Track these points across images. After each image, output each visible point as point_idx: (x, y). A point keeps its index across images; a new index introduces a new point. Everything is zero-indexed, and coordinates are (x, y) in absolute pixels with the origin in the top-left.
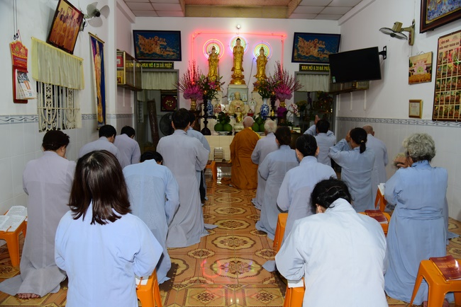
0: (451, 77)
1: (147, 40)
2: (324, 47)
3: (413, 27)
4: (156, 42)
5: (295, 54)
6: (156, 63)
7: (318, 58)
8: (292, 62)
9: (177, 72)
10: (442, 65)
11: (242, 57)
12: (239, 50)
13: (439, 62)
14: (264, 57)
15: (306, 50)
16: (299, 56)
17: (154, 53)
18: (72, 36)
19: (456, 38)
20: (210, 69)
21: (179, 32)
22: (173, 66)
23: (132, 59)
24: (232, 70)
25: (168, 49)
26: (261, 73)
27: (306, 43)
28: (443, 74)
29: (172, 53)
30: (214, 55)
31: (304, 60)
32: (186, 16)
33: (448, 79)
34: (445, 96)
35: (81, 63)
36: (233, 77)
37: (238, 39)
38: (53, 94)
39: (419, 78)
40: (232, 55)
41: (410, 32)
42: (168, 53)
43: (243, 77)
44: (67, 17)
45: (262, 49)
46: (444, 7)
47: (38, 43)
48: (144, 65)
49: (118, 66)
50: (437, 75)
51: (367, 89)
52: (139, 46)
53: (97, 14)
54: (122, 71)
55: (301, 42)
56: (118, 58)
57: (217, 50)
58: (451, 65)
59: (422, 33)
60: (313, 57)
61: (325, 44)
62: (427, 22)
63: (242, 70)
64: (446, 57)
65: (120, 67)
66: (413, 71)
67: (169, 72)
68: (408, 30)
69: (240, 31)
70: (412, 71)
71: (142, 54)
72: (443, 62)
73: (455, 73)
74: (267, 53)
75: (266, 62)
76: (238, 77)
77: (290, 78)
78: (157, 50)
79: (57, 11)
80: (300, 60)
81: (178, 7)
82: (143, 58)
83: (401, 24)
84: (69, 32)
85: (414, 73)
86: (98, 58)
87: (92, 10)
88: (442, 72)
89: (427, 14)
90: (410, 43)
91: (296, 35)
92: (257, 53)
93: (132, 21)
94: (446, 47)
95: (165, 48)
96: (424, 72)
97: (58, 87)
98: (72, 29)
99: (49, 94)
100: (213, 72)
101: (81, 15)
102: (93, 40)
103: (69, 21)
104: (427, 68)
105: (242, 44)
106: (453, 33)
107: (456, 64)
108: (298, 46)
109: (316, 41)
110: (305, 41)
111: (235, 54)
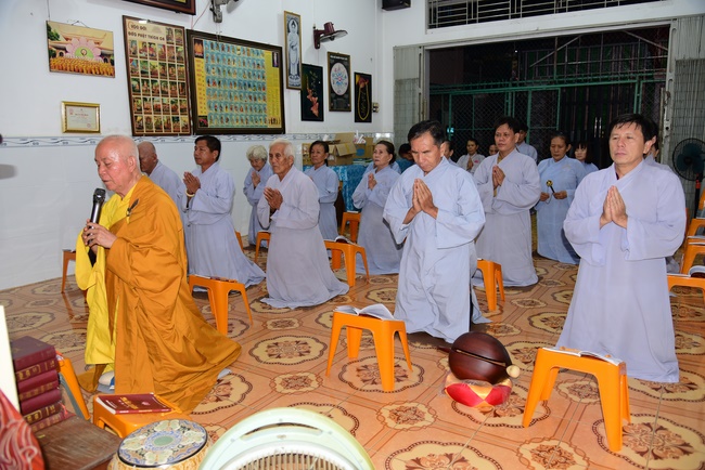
0: (159, 80)
10: (139, 59)
19: (157, 29)
28: (142, 72)
33: (153, 81)
39: (83, 67)
50: (129, 71)
58: (156, 63)
64: (144, 50)
66: (65, 50)
70: (57, 48)
72: (139, 55)
73: (164, 75)
85: (67, 55)
94: (143, 36)
104: (102, 55)
107: (163, 65)
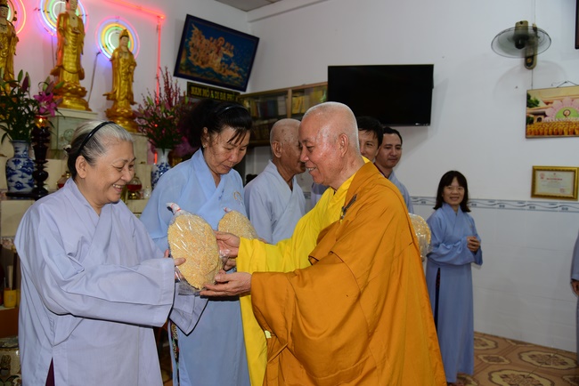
2: (231, 55)
5: (183, 61)
7: (219, 76)
8: (175, 75)
11: (82, 42)
14: (129, 53)
15: (202, 55)
16: (189, 65)
27: (205, 41)
31: (196, 75)
39: (564, 129)
55: (197, 39)
60: (213, 72)
61: (234, 52)
63: (82, 76)
66: (544, 114)
70: (535, 114)
75: (134, 65)
80: (189, 74)
85: (544, 119)
90: (531, 64)
91: (190, 20)
92: (107, 40)
108: (190, 43)
109: (221, 41)
110: (203, 37)
111: (62, 31)
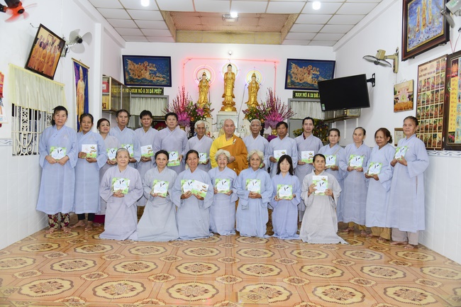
0: (429, 106)
1: (136, 66)
2: (318, 73)
3: (397, 54)
4: (146, 67)
5: (289, 81)
6: (145, 88)
7: (312, 85)
8: (286, 88)
9: (166, 98)
10: (422, 93)
11: (233, 83)
12: (230, 76)
13: (419, 91)
14: (256, 83)
15: (299, 76)
16: (293, 83)
17: (143, 79)
18: (53, 62)
19: (432, 66)
20: (200, 95)
21: (170, 57)
22: (162, 92)
23: (120, 84)
24: (223, 97)
25: (157, 75)
26: (253, 99)
27: (300, 69)
28: (423, 102)
29: (162, 79)
30: (204, 81)
31: (297, 87)
32: (176, 41)
33: (427, 107)
34: (425, 125)
35: (62, 88)
36: (224, 103)
37: (230, 65)
38: (30, 119)
39: (403, 106)
40: (223, 82)
41: (394, 60)
42: (158, 78)
43: (233, 104)
44: (47, 44)
45: (254, 76)
46: (421, 36)
47: (15, 69)
48: (133, 91)
49: (103, 91)
50: (418, 104)
51: (359, 117)
52: (128, 72)
53: (80, 41)
54: (107, 97)
55: (294, 68)
56: (103, 83)
57: (208, 76)
58: (429, 93)
59: (404, 60)
60: (307, 83)
61: (319, 71)
62: (408, 50)
63: (234, 97)
64: (425, 86)
65: (105, 92)
66: (398, 98)
67: (159, 98)
68: (392, 57)
69: (232, 57)
71: (132, 79)
72: (422, 90)
73: (432, 101)
74: (259, 79)
75: (258, 89)
76: (229, 104)
77: (281, 106)
78: (147, 75)
79: (36, 39)
80: (293, 87)
81: (168, 33)
82: (132, 83)
83: (384, 52)
84: (49, 59)
86: (81, 84)
87: (75, 37)
88: (422, 100)
89: (408, 42)
90: (394, 70)
91: (289, 61)
92: (249, 79)
93: (122, 46)
94: (424, 75)
95: (155, 73)
96: (406, 100)
97: (36, 111)
98: (52, 56)
99: (25, 118)
100: (203, 98)
101: (62, 42)
102: (77, 65)
103: (49, 47)
104: (409, 96)
105: (234, 70)
106: (430, 62)
107: (432, 93)
108: (291, 72)
109: (310, 67)
110: (298, 68)
111: (226, 80)
